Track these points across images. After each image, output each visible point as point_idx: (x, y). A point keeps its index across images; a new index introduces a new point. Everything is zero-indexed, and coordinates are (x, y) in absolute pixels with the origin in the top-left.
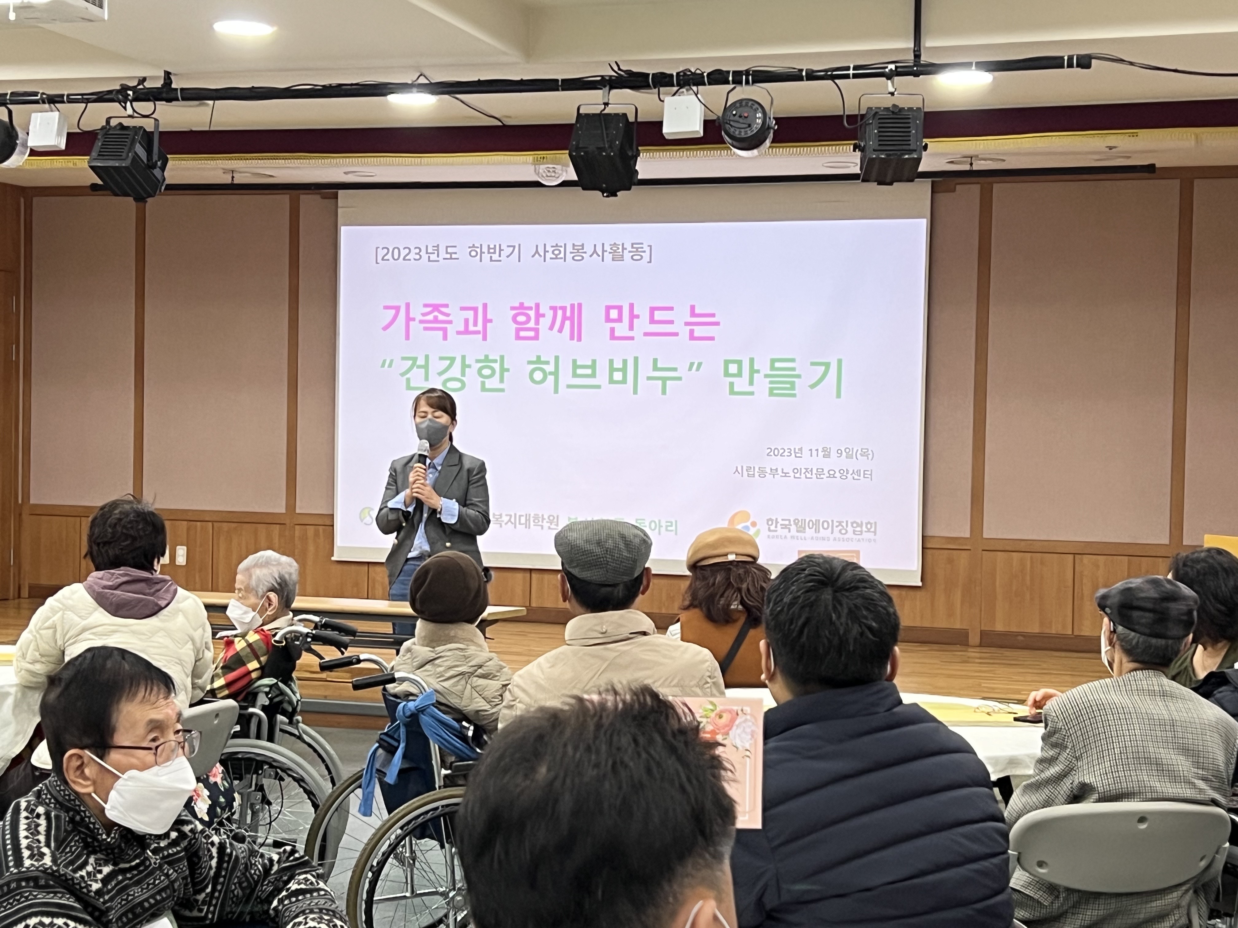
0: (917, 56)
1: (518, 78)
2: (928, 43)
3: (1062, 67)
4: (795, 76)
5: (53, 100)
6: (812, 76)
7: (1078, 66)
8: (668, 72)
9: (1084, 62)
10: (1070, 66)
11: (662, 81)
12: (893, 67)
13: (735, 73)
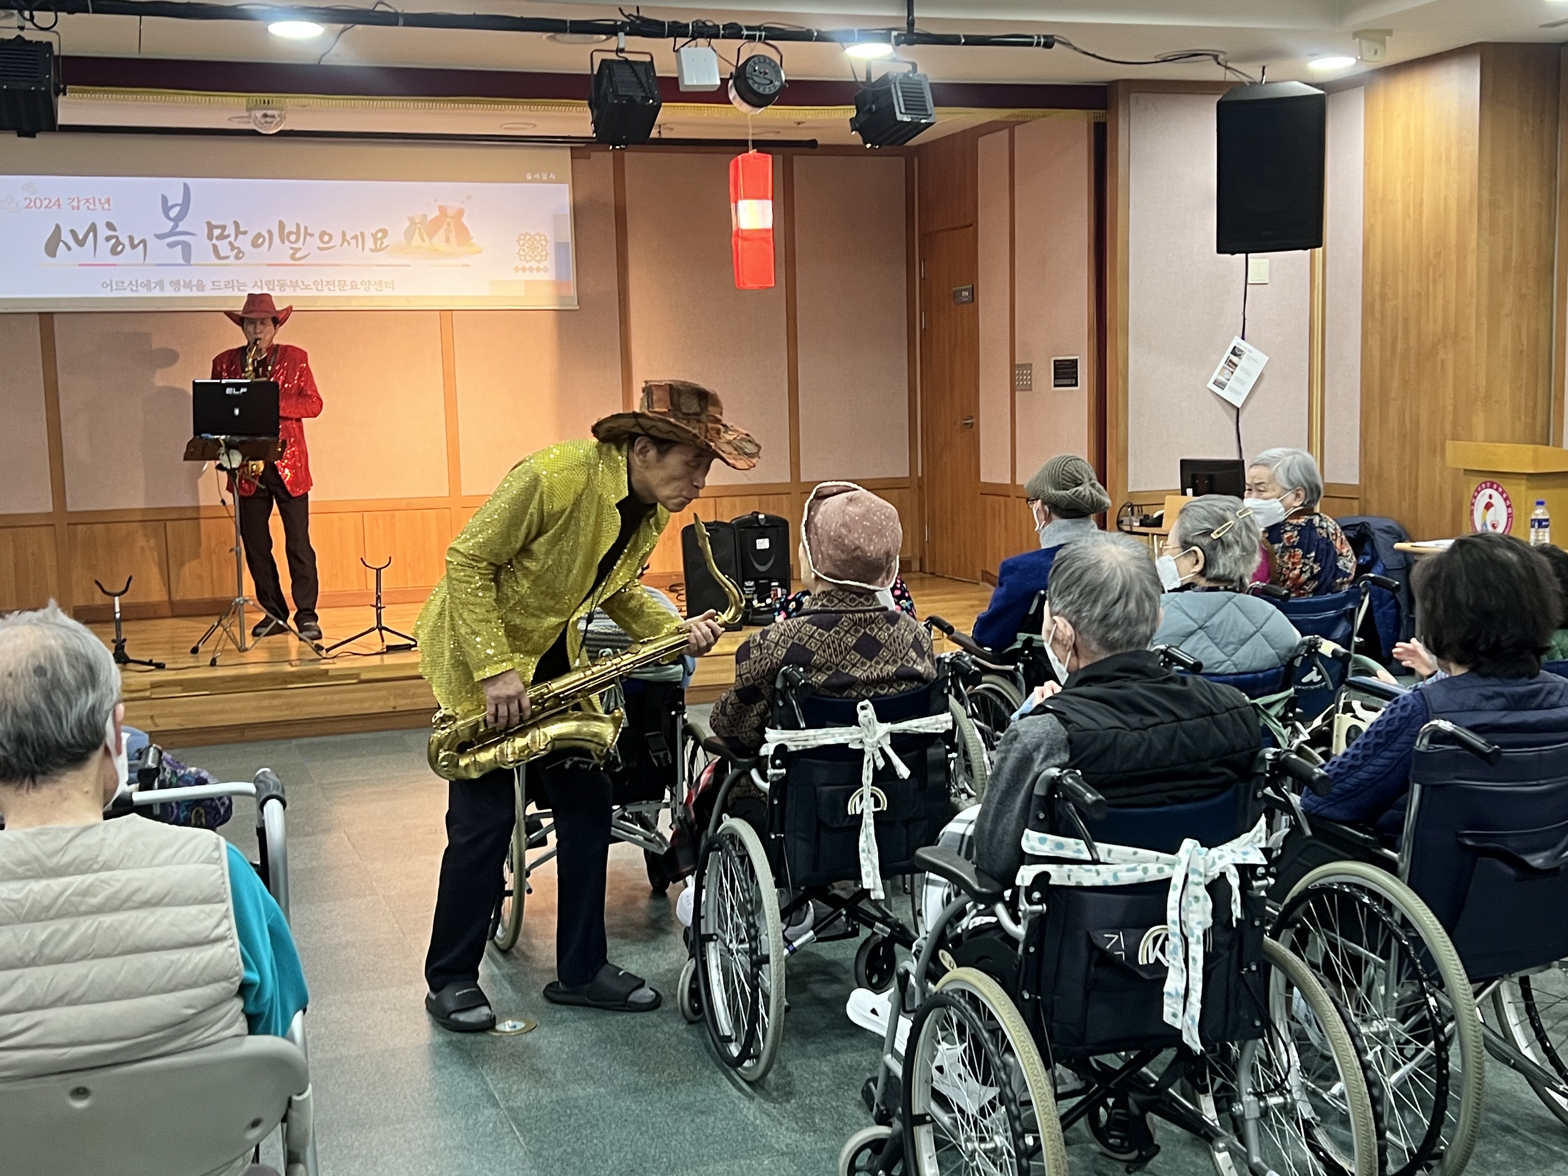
0: (911, 24)
1: (519, 16)
2: (917, 14)
3: (1030, 44)
4: (806, 36)
6: (822, 37)
7: (1044, 46)
8: (683, 21)
9: (1048, 43)
10: (1038, 44)
11: (677, 30)
12: (895, 33)
13: (748, 28)
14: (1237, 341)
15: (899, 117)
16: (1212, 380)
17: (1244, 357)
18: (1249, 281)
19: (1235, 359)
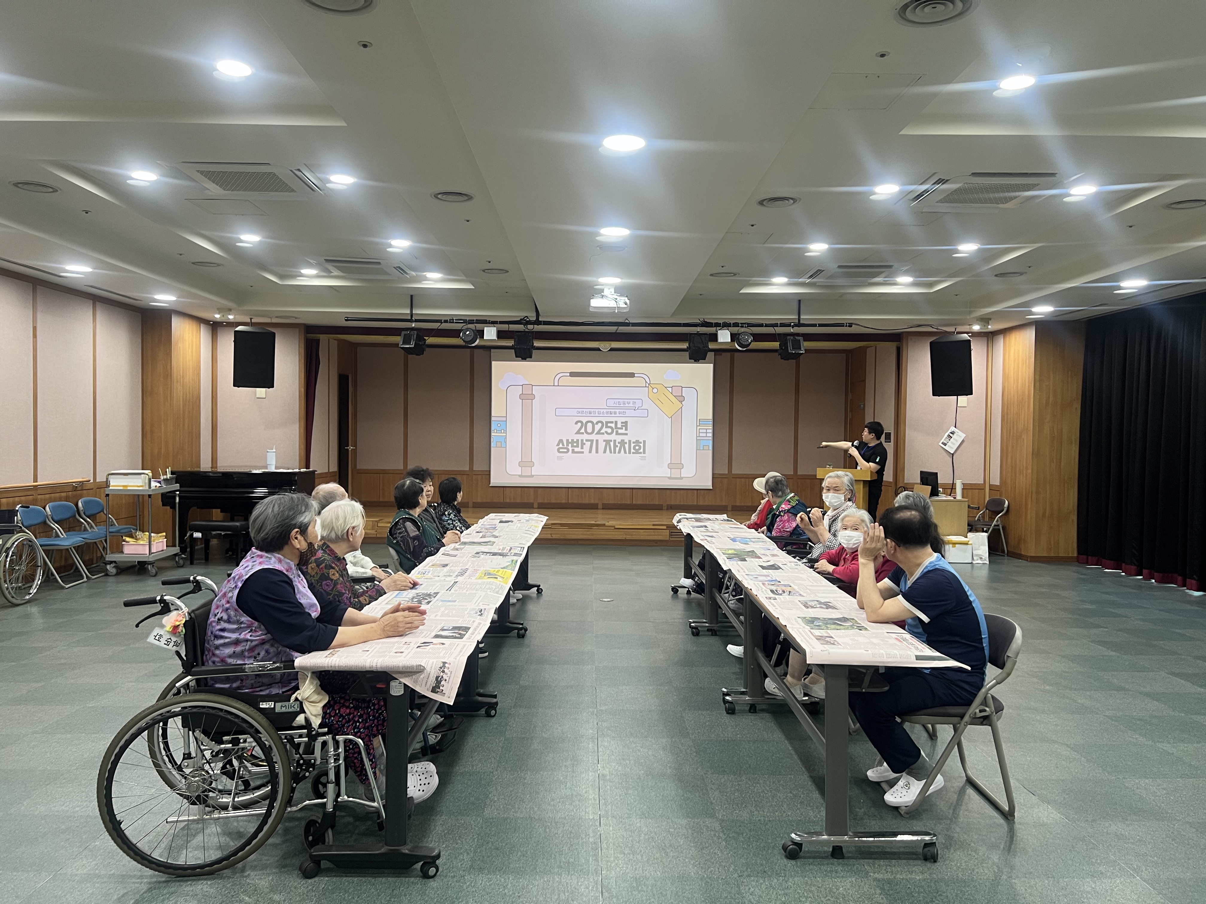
0: (799, 320)
2: (802, 317)
3: (844, 326)
4: (761, 325)
5: (494, 323)
6: (767, 326)
7: (849, 326)
8: (720, 322)
9: (850, 325)
10: (846, 326)
11: (717, 325)
12: (792, 324)
13: (741, 324)
14: (953, 429)
15: (790, 351)
16: (941, 442)
17: (955, 434)
18: (958, 406)
19: (951, 435)
